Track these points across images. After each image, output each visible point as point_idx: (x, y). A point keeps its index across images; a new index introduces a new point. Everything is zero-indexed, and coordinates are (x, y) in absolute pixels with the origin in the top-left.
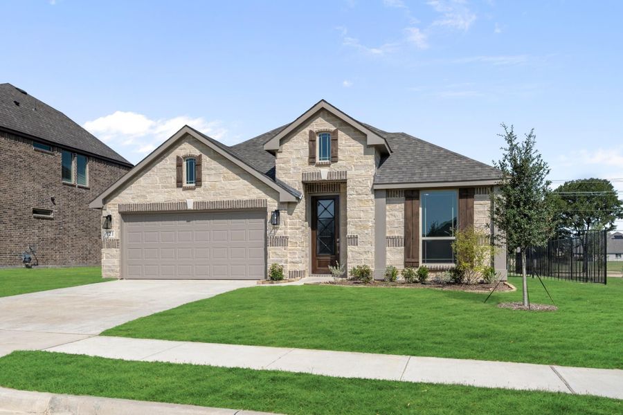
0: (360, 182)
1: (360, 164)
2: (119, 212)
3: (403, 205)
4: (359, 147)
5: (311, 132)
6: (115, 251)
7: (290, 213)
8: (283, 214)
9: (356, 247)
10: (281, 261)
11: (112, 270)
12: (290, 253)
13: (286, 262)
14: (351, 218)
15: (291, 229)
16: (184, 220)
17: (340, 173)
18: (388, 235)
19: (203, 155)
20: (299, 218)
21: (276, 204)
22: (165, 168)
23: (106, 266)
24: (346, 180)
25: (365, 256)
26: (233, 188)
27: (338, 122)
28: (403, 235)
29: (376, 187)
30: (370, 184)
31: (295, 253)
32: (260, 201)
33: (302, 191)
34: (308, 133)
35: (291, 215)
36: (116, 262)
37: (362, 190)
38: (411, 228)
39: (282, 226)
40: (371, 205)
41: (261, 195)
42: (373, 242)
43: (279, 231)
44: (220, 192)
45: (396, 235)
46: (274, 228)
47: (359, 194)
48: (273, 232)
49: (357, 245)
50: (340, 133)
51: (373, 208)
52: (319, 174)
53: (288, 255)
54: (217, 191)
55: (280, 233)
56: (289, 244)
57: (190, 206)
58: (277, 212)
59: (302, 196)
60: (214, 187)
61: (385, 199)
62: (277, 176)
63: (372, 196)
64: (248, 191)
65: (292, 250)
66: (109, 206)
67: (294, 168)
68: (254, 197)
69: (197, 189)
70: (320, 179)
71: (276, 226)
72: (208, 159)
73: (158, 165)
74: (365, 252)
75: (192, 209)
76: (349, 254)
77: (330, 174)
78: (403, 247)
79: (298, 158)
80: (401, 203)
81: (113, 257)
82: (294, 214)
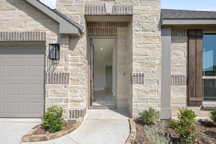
0: (146, 18)
3: (186, 44)
7: (72, 48)
8: (64, 49)
9: (142, 86)
10: (61, 100)
12: (71, 91)
13: (67, 101)
15: (73, 65)
17: (126, 8)
18: (171, 73)
20: (81, 53)
21: (56, 38)
24: (132, 15)
25: (151, 95)
26: (7, 18)
28: (185, 74)
30: (157, 21)
31: (76, 91)
32: (37, 33)
33: (84, 25)
35: (72, 50)
37: (148, 26)
38: (194, 67)
39: (62, 61)
40: (158, 42)
41: (38, 27)
42: (160, 81)
43: (59, 67)
45: (179, 74)
46: (53, 64)
47: (146, 31)
48: (52, 68)
49: (143, 83)
51: (160, 45)
52: (103, 8)
53: (69, 94)
55: (60, 69)
56: (70, 81)
58: (57, 46)
59: (84, 30)
63: (159, 33)
64: (25, 22)
65: (74, 87)
67: (76, 1)
68: (31, 29)
70: (104, 13)
71: (55, 61)
74: (152, 91)
76: (134, 93)
77: (115, 8)
78: (185, 86)
80: (183, 42)
82: (75, 50)
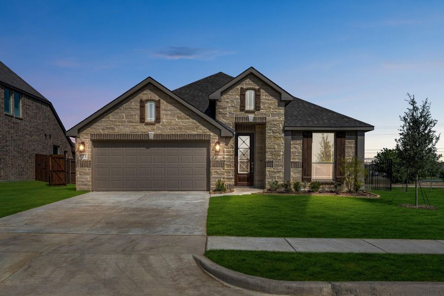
0: (275, 125)
1: (275, 112)
2: (91, 140)
3: (302, 141)
4: (275, 101)
5: (242, 89)
6: (87, 170)
8: (222, 145)
10: (220, 178)
11: (85, 184)
12: (226, 172)
13: (224, 178)
14: (269, 149)
15: (227, 155)
16: (144, 147)
17: (262, 118)
18: (292, 161)
19: (161, 100)
20: (232, 148)
21: (217, 138)
22: (130, 108)
23: (79, 181)
24: (266, 123)
25: (278, 175)
26: (184, 125)
27: (260, 83)
28: (301, 161)
29: (286, 129)
30: (282, 126)
31: (229, 172)
32: (205, 135)
33: (234, 130)
34: (239, 89)
35: (227, 145)
36: (89, 178)
37: (276, 130)
38: (307, 156)
39: (221, 153)
40: (282, 140)
41: (205, 131)
42: (283, 165)
43: (219, 157)
44: (175, 127)
45: (297, 161)
46: (215, 155)
47: (275, 133)
48: (214, 158)
49: (273, 167)
50: (262, 90)
51: (283, 142)
52: (247, 118)
53: (225, 174)
54: (172, 127)
56: (226, 165)
57: (151, 137)
58: (218, 143)
60: (170, 124)
61: (290, 137)
62: (217, 118)
63: (283, 135)
64: (196, 127)
65: (228, 170)
66: (83, 135)
67: (230, 113)
68: (200, 132)
69: (157, 125)
70: (248, 121)
71: (217, 153)
72: (165, 103)
73: (124, 105)
74: (278, 172)
75: (153, 139)
76: (267, 173)
77: (255, 118)
78: (301, 169)
79: (232, 106)
80: (300, 140)
81: (86, 174)
82: (229, 145)
